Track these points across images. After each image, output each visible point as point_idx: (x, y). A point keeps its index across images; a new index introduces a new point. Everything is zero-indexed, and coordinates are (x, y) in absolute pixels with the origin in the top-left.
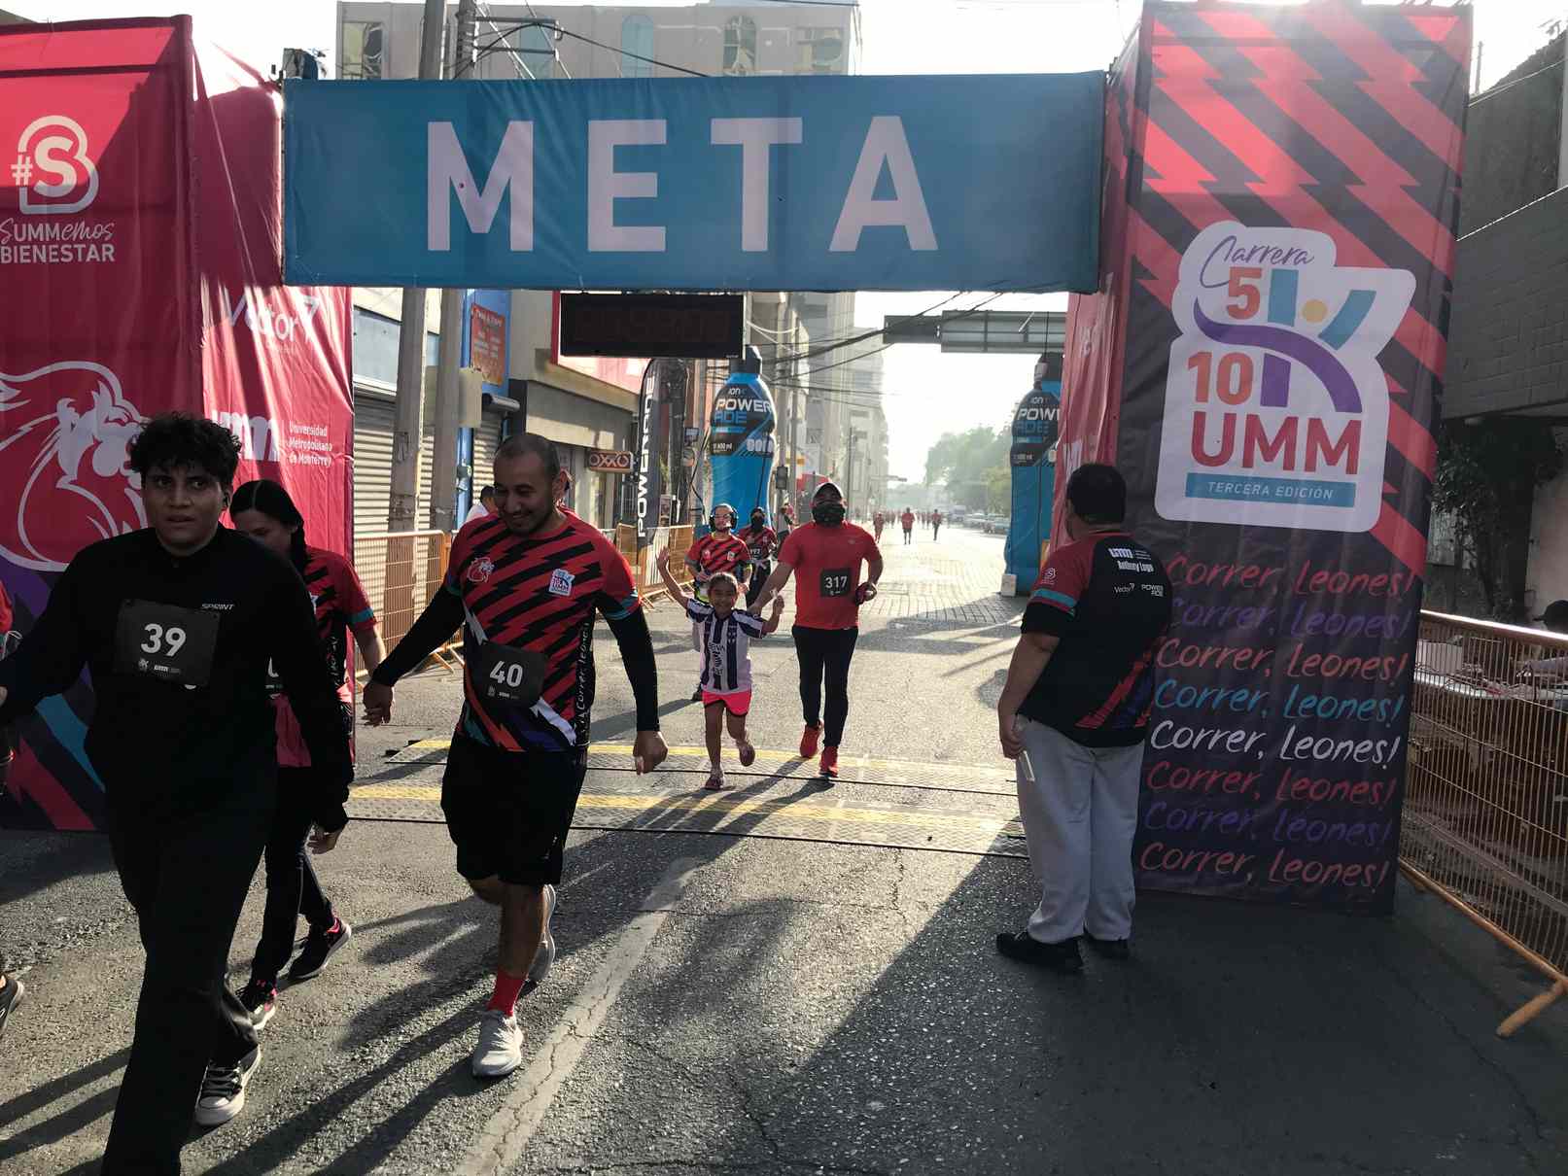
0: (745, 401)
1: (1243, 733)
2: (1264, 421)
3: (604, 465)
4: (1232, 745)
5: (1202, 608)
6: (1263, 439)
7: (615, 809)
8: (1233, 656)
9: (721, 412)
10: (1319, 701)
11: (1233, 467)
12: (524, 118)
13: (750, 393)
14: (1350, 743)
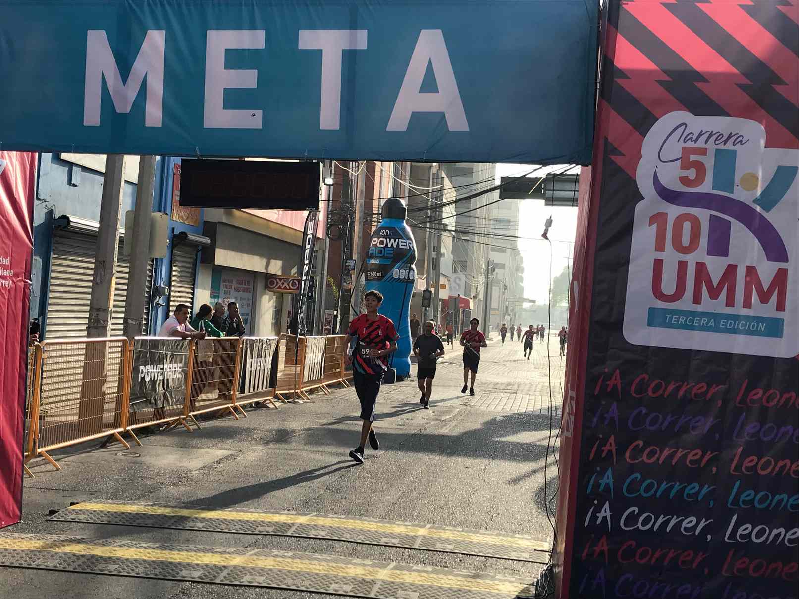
0: (392, 240)
1: (694, 519)
2: (710, 268)
3: (280, 287)
4: (685, 529)
5: (661, 416)
6: (709, 283)
7: (207, 566)
8: (685, 456)
9: (374, 248)
10: (755, 495)
11: (686, 303)
12: (158, 28)
13: (397, 233)
14: (782, 530)
